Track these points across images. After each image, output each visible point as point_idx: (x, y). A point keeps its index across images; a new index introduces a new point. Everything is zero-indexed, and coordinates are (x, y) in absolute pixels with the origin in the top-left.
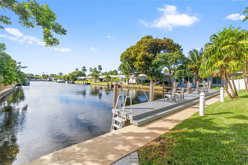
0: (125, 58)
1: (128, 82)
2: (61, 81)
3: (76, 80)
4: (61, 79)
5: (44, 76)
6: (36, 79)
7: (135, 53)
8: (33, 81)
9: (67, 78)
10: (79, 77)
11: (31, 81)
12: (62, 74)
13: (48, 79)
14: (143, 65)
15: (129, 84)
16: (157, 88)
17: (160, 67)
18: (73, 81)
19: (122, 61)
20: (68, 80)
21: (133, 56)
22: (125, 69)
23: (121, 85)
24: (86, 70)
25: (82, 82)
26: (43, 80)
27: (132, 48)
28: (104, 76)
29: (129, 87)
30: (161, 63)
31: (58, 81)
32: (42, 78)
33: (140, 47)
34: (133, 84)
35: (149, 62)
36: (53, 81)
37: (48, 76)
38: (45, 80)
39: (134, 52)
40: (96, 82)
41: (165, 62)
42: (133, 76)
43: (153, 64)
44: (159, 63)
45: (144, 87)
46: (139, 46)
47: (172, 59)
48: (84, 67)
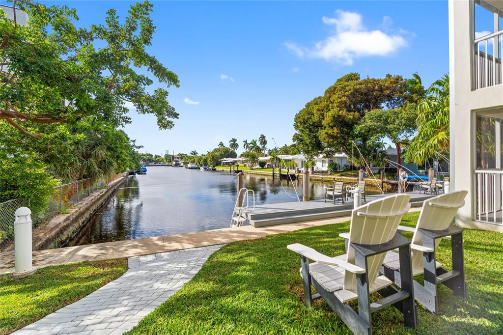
0: (301, 122)
1: (313, 169)
2: (194, 165)
3: (218, 164)
4: (193, 162)
5: (167, 156)
6: (156, 162)
7: (321, 112)
8: (152, 166)
9: (204, 161)
10: (225, 159)
11: (148, 166)
12: (197, 153)
13: (174, 163)
14: (335, 134)
15: (313, 172)
16: (372, 181)
17: (371, 138)
18: (214, 167)
19: (296, 127)
20: (205, 165)
21: (316, 118)
22: (303, 143)
23: (298, 175)
24: (237, 146)
25: (228, 169)
26: (167, 164)
27: (316, 102)
28: (268, 158)
29: (314, 178)
30: (374, 130)
31: (189, 165)
32: (165, 161)
33: (332, 99)
34: (323, 173)
35: (348, 129)
36: (182, 166)
37: (173, 157)
38: (170, 164)
39: (318, 110)
40: (253, 169)
41: (382, 129)
42: (321, 156)
43: (357, 133)
44: (370, 131)
45: (344, 179)
46: (330, 97)
47: (397, 122)
48: (234, 139)
